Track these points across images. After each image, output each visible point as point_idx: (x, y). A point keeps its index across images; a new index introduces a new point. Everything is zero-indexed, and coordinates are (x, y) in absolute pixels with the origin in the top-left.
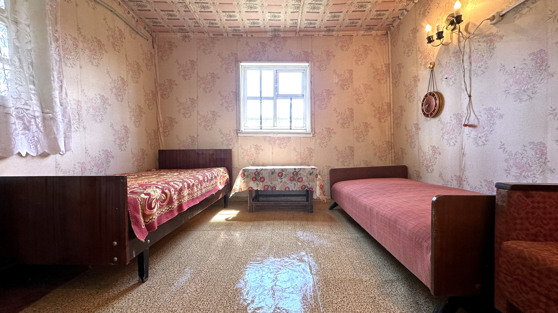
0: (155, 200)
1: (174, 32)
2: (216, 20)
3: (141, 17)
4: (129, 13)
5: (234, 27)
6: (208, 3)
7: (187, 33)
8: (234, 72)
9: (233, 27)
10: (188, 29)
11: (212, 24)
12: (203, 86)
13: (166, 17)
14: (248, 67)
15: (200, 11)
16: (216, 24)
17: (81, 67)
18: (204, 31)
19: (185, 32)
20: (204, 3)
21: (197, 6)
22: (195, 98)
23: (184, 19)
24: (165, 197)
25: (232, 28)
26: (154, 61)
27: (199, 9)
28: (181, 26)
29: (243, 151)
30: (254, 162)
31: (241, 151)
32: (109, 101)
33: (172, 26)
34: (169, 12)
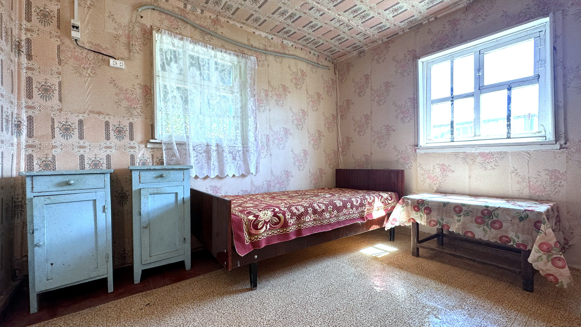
0: (262, 222)
1: (350, 53)
2: (382, 23)
3: (320, 51)
4: (310, 53)
5: (407, 19)
6: (365, 11)
7: (361, 49)
8: (412, 73)
9: (405, 20)
10: (361, 45)
11: (380, 28)
12: (377, 98)
13: (337, 43)
14: (432, 60)
15: (362, 23)
16: (384, 26)
17: (270, 110)
18: (376, 39)
19: (359, 48)
20: (362, 13)
21: (357, 19)
22: (369, 114)
23: (352, 37)
24: (278, 220)
25: (405, 22)
26: (335, 86)
27: (360, 21)
28: (353, 45)
29: (423, 172)
30: (439, 188)
31: (420, 172)
32: (291, 132)
33: (345, 48)
34: (337, 38)
